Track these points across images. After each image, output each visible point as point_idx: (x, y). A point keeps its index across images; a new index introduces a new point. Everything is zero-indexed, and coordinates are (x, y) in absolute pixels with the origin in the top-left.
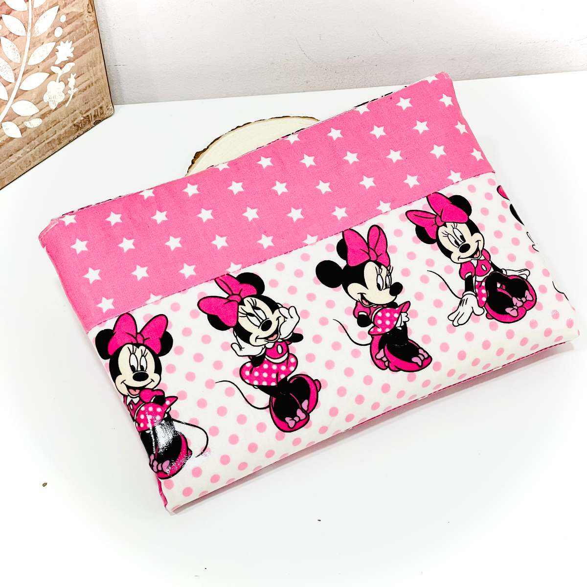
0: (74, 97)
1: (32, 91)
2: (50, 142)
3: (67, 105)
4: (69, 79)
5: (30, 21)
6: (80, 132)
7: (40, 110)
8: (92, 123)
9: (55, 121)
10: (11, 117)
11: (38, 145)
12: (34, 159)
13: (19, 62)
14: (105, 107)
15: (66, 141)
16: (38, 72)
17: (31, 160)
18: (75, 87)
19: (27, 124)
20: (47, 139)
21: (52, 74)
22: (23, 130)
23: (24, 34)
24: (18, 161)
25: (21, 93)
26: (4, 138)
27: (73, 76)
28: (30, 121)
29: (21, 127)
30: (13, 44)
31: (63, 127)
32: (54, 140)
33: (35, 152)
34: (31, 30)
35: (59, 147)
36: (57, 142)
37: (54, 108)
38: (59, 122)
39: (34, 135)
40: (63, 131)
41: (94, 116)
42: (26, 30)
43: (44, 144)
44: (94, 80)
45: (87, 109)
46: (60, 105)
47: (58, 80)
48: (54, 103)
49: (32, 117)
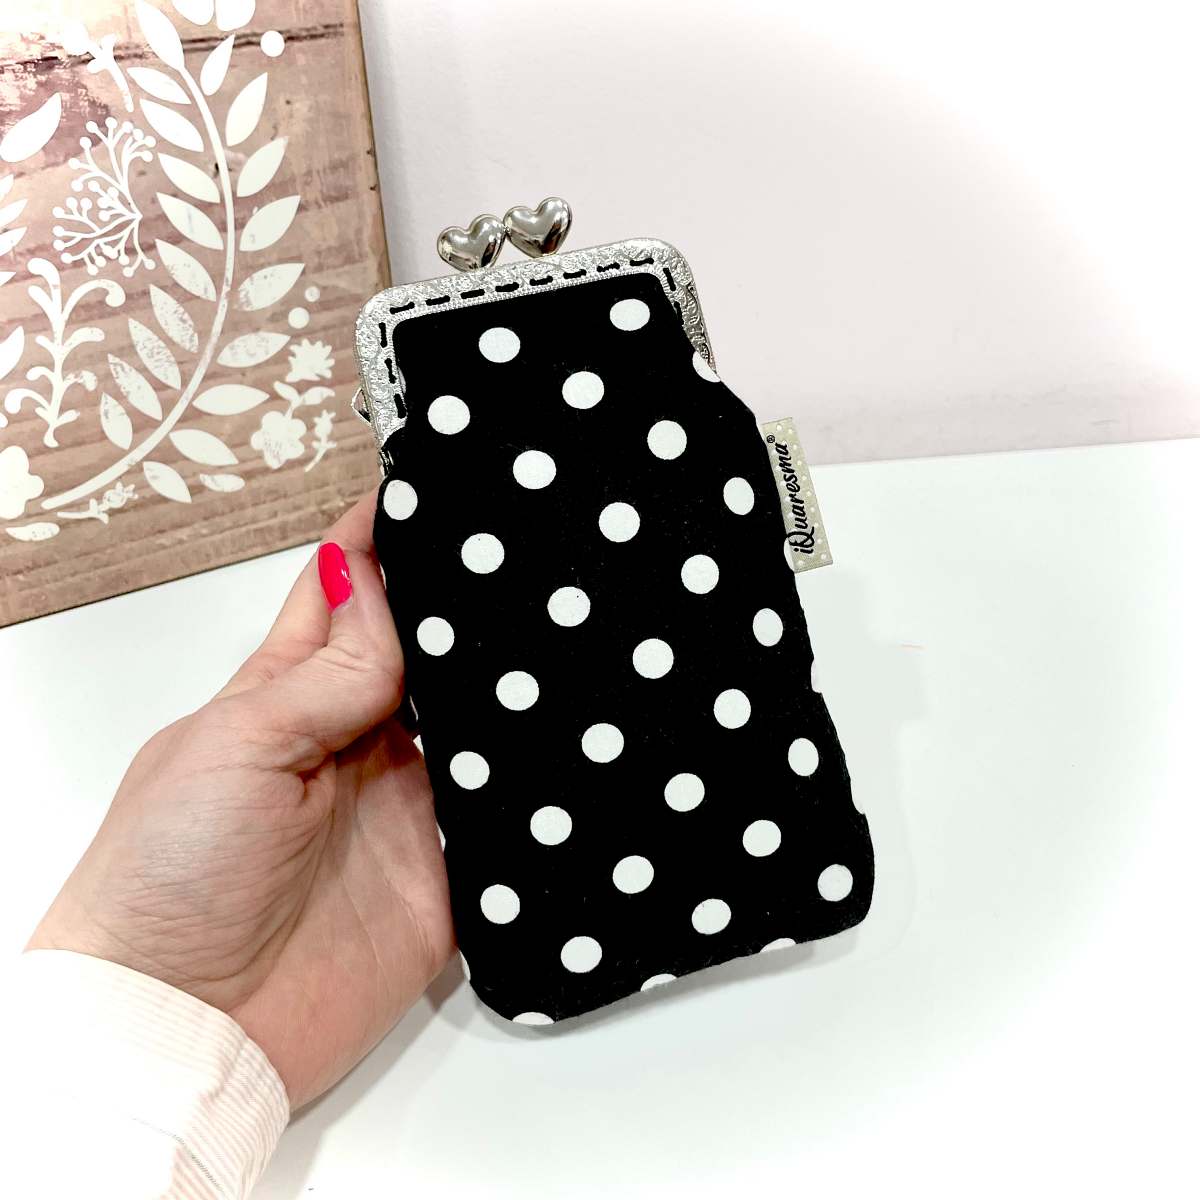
0: (326, 456)
1: (222, 419)
2: (260, 531)
3: (308, 468)
4: (316, 420)
5: (229, 274)
7: (242, 461)
9: (276, 492)
10: (166, 454)
11: (230, 528)
12: (219, 554)
13: (194, 350)
15: (300, 538)
16: (241, 383)
17: (211, 551)
18: (331, 437)
19: (207, 480)
20: (254, 521)
21: (275, 397)
22: (196, 489)
23: (212, 296)
24: (179, 548)
25: (193, 417)
26: (147, 494)
27: (327, 416)
28: (216, 477)
29: (191, 481)
30: (181, 310)
31: (297, 508)
32: (270, 529)
33: (222, 541)
34: (229, 295)
36: (277, 534)
37: (275, 466)
38: (285, 496)
39: (220, 506)
40: (293, 517)
42: (218, 290)
43: (244, 529)
45: (355, 488)
46: (291, 464)
47: (289, 413)
48: (277, 456)
49: (220, 469)
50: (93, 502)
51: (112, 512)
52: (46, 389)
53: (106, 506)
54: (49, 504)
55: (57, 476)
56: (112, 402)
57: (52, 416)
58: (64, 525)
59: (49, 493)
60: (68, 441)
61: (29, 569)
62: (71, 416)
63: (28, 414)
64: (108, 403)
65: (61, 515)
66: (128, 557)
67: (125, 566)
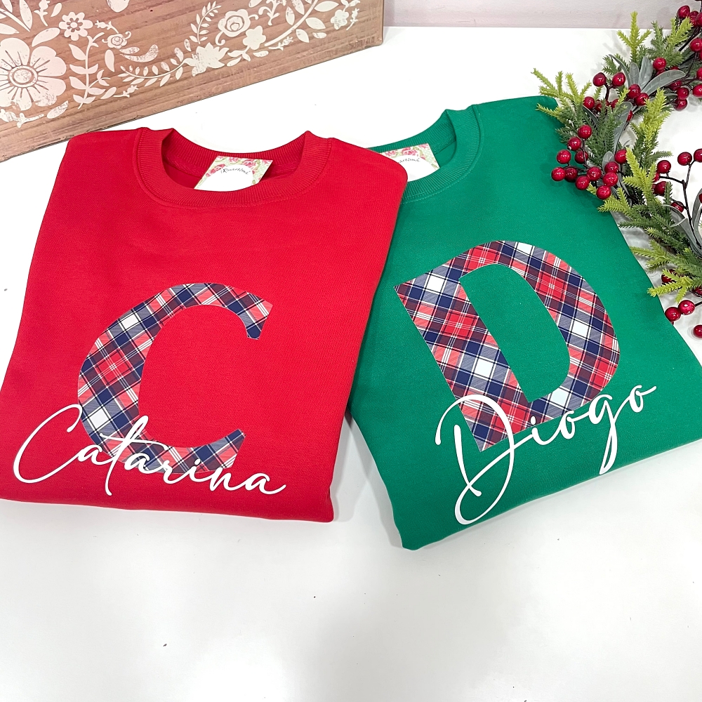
0: (354, 25)
1: (324, 13)
2: (329, 51)
3: (348, 29)
4: (353, 12)
6: (354, 50)
7: (327, 28)
8: (364, 47)
9: (336, 38)
10: (304, 27)
11: (320, 51)
12: (315, 60)
14: (376, 38)
15: (341, 54)
17: (313, 59)
18: (356, 18)
19: (315, 35)
20: (328, 48)
21: (341, 4)
22: (311, 38)
24: (303, 58)
25: (314, 13)
26: (296, 40)
27: (356, 10)
28: (318, 33)
29: (310, 35)
31: (342, 43)
32: (332, 51)
33: (317, 56)
35: (335, 56)
36: (334, 53)
37: (337, 28)
38: (339, 39)
39: (318, 44)
40: (340, 46)
41: (367, 42)
43: (324, 51)
44: (372, 17)
45: (362, 35)
46: (343, 28)
47: (344, 10)
48: (338, 26)
49: (320, 31)
50: (279, 43)
51: (285, 47)
52: (271, 5)
53: (283, 44)
54: (266, 45)
55: (270, 36)
56: (290, 9)
57: (271, 15)
58: (270, 51)
59: (267, 41)
60: (275, 23)
61: (258, 66)
62: (277, 15)
63: (265, 13)
64: (289, 10)
65: (270, 48)
66: (287, 62)
67: (286, 65)
